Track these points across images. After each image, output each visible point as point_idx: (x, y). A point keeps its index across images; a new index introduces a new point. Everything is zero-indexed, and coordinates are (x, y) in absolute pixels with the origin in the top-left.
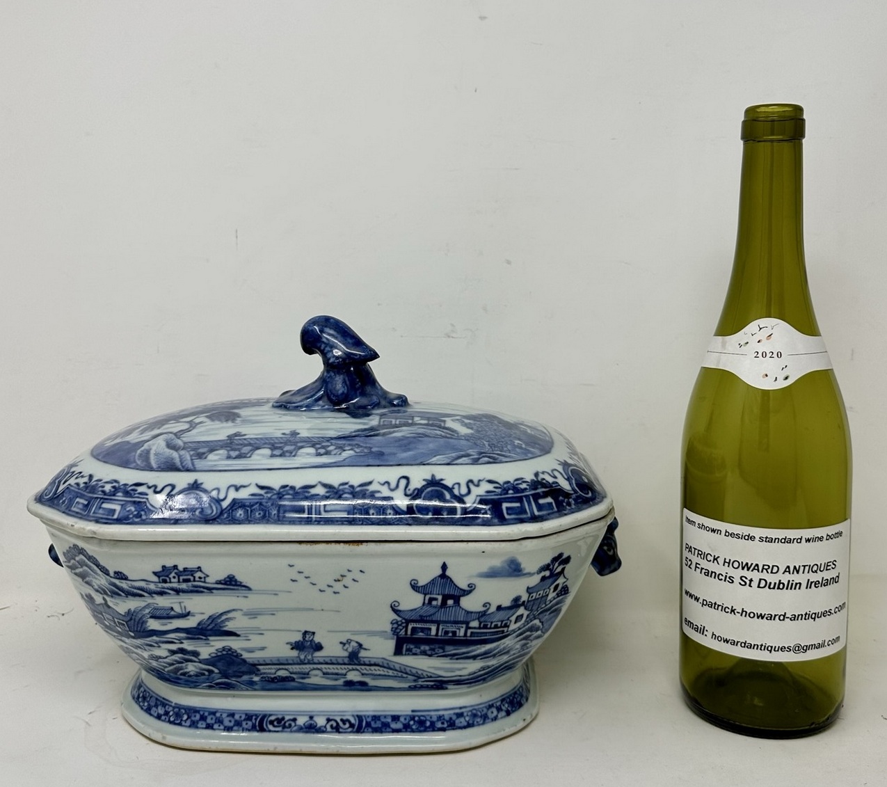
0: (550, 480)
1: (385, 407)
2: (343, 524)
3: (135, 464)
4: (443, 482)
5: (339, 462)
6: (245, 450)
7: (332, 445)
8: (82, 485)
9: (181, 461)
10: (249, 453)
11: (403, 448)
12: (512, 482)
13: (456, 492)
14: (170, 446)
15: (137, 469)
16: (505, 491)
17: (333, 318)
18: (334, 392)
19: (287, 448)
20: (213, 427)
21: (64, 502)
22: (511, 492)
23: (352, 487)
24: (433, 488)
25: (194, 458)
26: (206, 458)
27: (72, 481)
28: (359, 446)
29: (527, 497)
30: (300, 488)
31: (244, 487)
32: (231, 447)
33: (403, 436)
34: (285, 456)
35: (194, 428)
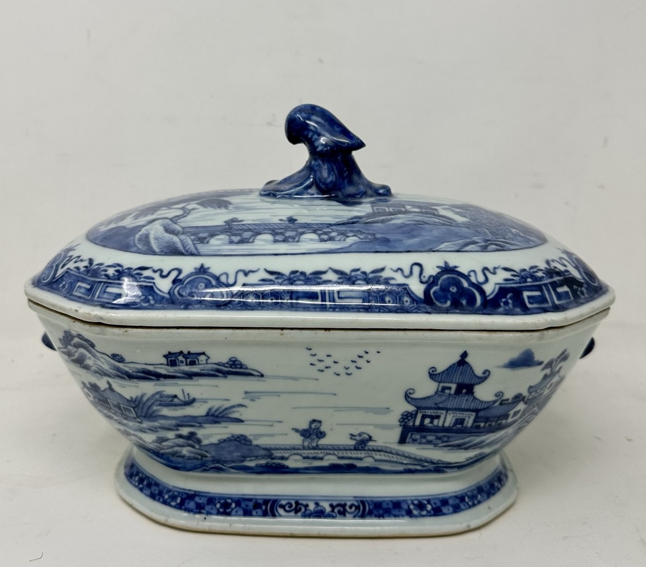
0: (562, 268)
1: (371, 196)
2: (359, 311)
3: (135, 248)
4: (458, 269)
5: (346, 248)
6: (247, 235)
7: (333, 231)
8: (82, 269)
9: (183, 245)
10: (250, 238)
11: (407, 235)
12: (528, 270)
13: (473, 279)
14: (167, 230)
15: (139, 253)
16: (524, 279)
17: (319, 107)
18: (323, 180)
19: (288, 234)
20: (207, 213)
21: (64, 286)
22: (529, 280)
23: (364, 273)
24: (449, 275)
25: (195, 242)
26: (208, 243)
27: (71, 265)
28: (361, 233)
29: (545, 285)
30: (310, 274)
31: (253, 272)
32: (231, 232)
33: (402, 223)
34: (288, 242)
35: (188, 214)
